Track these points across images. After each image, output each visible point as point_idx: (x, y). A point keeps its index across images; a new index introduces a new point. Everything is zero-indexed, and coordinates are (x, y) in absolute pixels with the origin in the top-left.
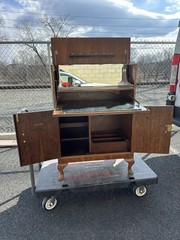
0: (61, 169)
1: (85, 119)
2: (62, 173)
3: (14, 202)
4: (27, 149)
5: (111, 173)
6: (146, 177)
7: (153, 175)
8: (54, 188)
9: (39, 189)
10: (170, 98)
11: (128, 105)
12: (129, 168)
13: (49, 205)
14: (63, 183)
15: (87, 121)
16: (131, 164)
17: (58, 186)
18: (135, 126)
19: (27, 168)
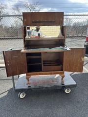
0: (28, 79)
1: (40, 54)
2: (28, 80)
3: (6, 94)
4: (10, 68)
5: (53, 81)
6: (70, 84)
7: (74, 83)
8: (24, 88)
9: (16, 88)
10: (86, 44)
11: (61, 47)
12: (62, 79)
13: (22, 96)
14: (29, 85)
15: (41, 55)
16: (63, 77)
17: (26, 87)
18: (65, 58)
19: (11, 77)
